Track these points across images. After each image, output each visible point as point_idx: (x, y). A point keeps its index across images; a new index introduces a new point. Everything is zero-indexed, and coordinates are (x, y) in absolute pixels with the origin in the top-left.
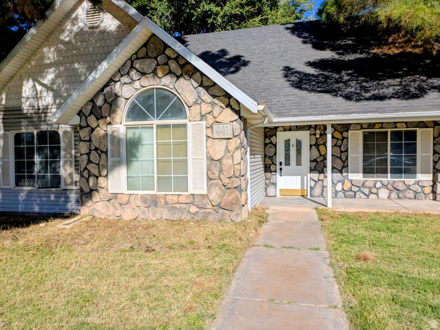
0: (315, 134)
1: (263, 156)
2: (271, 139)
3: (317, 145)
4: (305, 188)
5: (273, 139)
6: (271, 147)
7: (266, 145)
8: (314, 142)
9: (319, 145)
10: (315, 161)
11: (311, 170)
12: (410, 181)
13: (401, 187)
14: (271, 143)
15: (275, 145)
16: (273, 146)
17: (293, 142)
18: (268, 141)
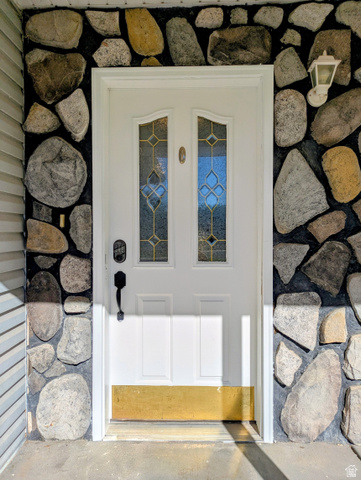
0: (304, 86)
1: (20, 208)
2: (62, 106)
3: (314, 150)
5: (72, 108)
6: (60, 158)
7: (32, 142)
8: (293, 134)
9: (323, 149)
10: (300, 234)
11: (281, 289)
14: (62, 132)
15: (85, 147)
16: (69, 150)
17: (183, 136)
18: (41, 120)
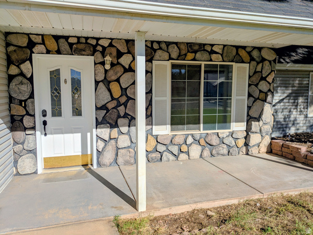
0: (103, 63)
1: (7, 100)
2: (22, 66)
3: (107, 82)
4: (89, 152)
5: (26, 67)
6: (22, 83)
7: (11, 78)
8: (101, 77)
9: (110, 82)
10: (104, 107)
11: (98, 124)
12: (224, 133)
13: (215, 141)
14: (22, 74)
15: (31, 80)
16: (25, 81)
17: (66, 75)
18: (14, 70)
